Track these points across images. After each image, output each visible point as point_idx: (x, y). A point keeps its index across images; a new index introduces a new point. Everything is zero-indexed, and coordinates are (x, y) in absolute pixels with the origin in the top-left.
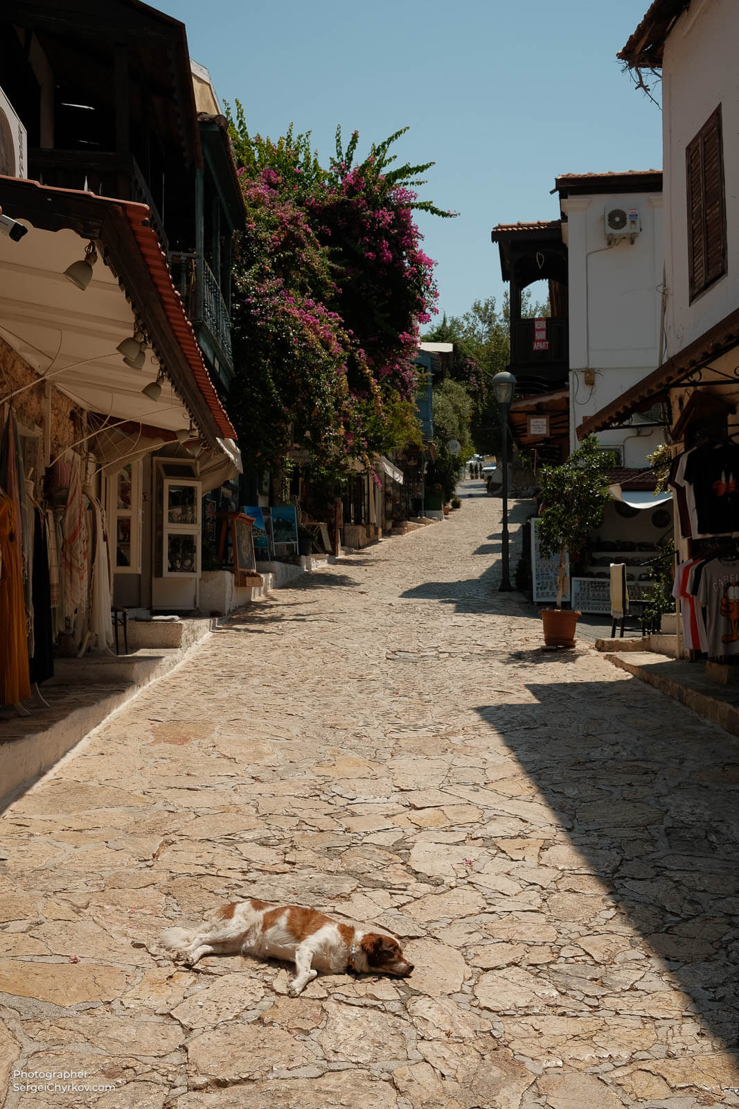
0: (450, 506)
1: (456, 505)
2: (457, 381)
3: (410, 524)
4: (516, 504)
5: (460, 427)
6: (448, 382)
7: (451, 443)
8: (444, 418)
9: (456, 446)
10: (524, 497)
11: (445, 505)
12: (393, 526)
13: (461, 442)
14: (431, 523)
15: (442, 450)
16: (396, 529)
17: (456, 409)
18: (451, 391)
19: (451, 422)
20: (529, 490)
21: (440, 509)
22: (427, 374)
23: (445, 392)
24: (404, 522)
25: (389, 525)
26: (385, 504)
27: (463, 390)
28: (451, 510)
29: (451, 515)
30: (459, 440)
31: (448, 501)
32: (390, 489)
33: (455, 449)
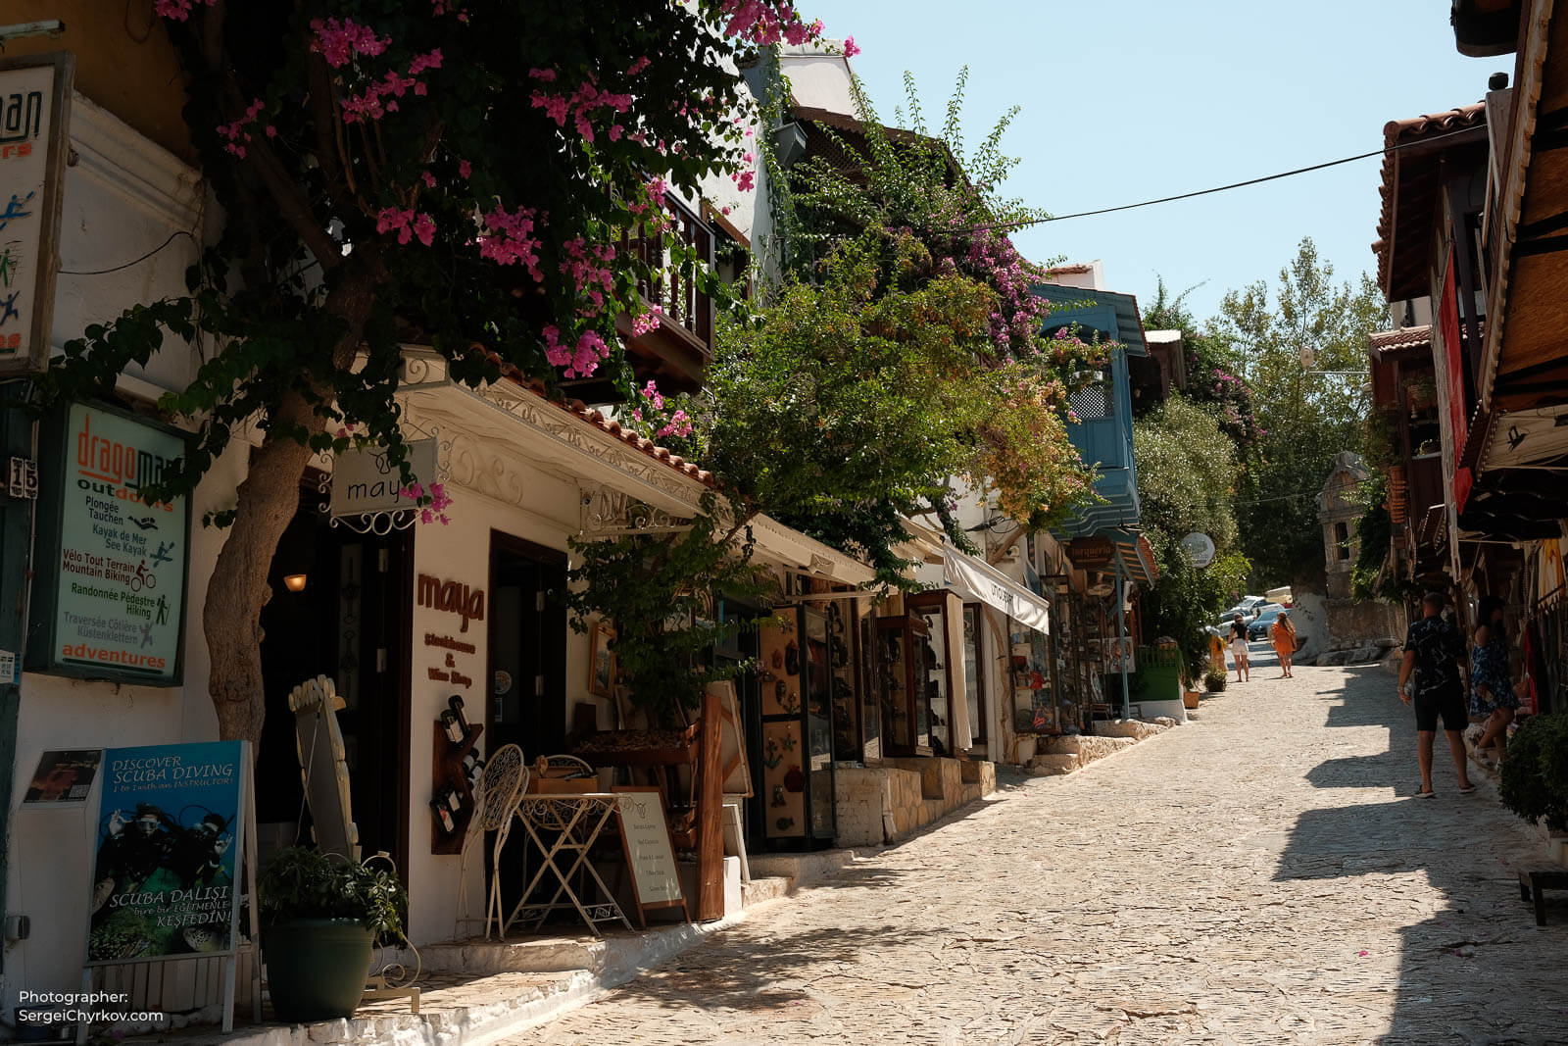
0: (1200, 687)
1: (1216, 686)
2: (1194, 402)
3: (1085, 742)
4: (1349, 676)
5: (1211, 506)
6: (1175, 406)
7: (1190, 540)
8: (1170, 482)
9: (1205, 546)
10: (1358, 662)
11: (1188, 686)
12: (1040, 750)
13: (1216, 538)
14: (1149, 732)
15: (1169, 554)
16: (1045, 758)
17: (1198, 463)
18: (1183, 424)
19: (1187, 491)
20: (1368, 647)
21: (1175, 696)
22: (1106, 346)
23: (1170, 428)
24: (1069, 739)
25: (1027, 748)
26: (1012, 692)
27: (1212, 422)
28: (1203, 697)
29: (1205, 708)
30: (1210, 535)
31: (1197, 677)
32: (1023, 650)
33: (1200, 553)
